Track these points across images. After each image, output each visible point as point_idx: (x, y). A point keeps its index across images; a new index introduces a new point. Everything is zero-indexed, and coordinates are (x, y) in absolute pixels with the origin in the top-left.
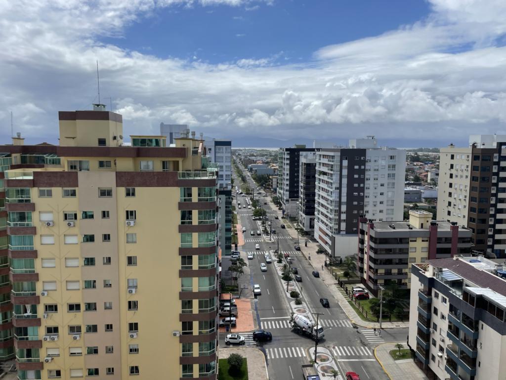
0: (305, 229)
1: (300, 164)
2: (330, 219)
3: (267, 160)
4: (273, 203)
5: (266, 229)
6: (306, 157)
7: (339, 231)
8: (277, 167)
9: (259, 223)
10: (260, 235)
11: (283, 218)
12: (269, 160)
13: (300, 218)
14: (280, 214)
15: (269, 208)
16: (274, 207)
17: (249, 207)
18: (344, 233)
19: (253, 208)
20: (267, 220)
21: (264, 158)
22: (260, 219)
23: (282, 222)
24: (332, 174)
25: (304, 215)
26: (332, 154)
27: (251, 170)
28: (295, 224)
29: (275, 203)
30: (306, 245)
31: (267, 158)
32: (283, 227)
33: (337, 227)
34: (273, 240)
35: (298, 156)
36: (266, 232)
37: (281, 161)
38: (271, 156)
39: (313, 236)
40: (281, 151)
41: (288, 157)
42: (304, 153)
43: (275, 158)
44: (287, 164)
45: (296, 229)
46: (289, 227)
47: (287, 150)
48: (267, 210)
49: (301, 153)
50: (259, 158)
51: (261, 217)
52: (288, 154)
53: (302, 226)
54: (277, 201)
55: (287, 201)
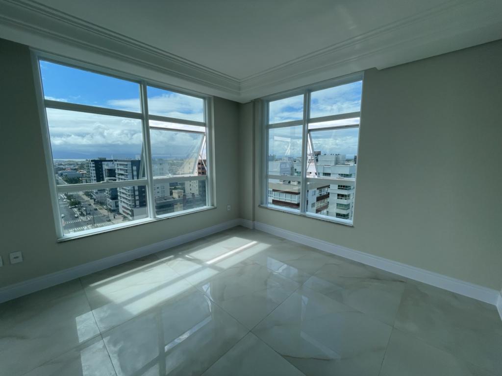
0: (112, 208)
1: (104, 169)
2: (129, 200)
3: (75, 168)
4: (85, 196)
5: (82, 212)
6: (107, 165)
7: (135, 206)
8: (85, 172)
9: (75, 210)
10: (78, 217)
11: (94, 204)
12: (77, 167)
13: (108, 203)
14: (92, 202)
15: (83, 199)
16: (86, 198)
17: (64, 200)
18: (139, 206)
19: (68, 201)
20: (82, 207)
21: (72, 167)
22: (76, 207)
23: (94, 206)
24: (127, 175)
25: (111, 201)
26: (126, 163)
27: (61, 175)
28: (105, 207)
29: (86, 195)
30: (114, 218)
31: (74, 166)
32: (96, 210)
33: (134, 204)
34: (89, 219)
35: (101, 165)
36: (82, 214)
37: (88, 168)
38: (78, 165)
39: (119, 211)
40: (87, 162)
41: (94, 165)
42: (106, 163)
43: (82, 166)
44: (93, 170)
45: (106, 209)
46: (101, 209)
47: (92, 161)
48: (81, 201)
49: (103, 163)
50: (67, 166)
52: (93, 163)
53: (110, 207)
54: (88, 194)
55: (96, 193)
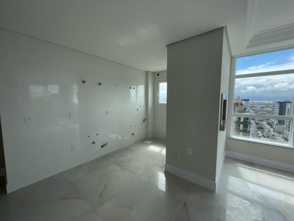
1: (287, 109)
9: (260, 132)
10: (260, 137)
13: (285, 133)
15: (265, 126)
17: (254, 125)
19: (256, 126)
23: (273, 133)
25: (288, 132)
27: (254, 110)
28: (282, 135)
32: (274, 136)
35: (285, 105)
36: (264, 136)
38: (265, 104)
40: (274, 103)
41: (279, 105)
42: (289, 104)
43: (268, 106)
44: (278, 109)
46: (277, 136)
47: (278, 102)
50: (257, 105)
51: (261, 130)
54: (269, 124)
55: (276, 124)
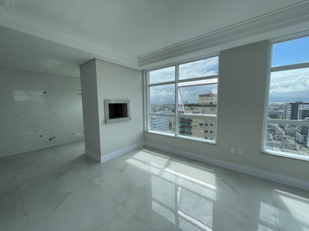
0: (300, 141)
4: (279, 127)
5: (275, 137)
6: (303, 107)
8: (283, 111)
9: (271, 135)
10: (271, 140)
11: (285, 134)
20: (276, 134)
21: (274, 107)
23: (285, 136)
25: (300, 134)
34: (279, 143)
35: (298, 107)
36: (274, 139)
37: (286, 108)
39: (306, 145)
40: (286, 104)
44: (290, 110)
45: (294, 140)
47: (290, 104)
48: (276, 130)
49: (299, 105)
51: (272, 132)
52: (290, 106)
53: (298, 139)
55: (288, 127)
